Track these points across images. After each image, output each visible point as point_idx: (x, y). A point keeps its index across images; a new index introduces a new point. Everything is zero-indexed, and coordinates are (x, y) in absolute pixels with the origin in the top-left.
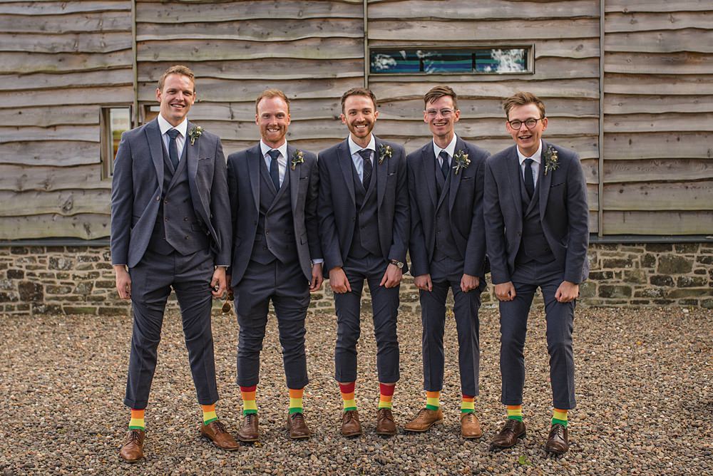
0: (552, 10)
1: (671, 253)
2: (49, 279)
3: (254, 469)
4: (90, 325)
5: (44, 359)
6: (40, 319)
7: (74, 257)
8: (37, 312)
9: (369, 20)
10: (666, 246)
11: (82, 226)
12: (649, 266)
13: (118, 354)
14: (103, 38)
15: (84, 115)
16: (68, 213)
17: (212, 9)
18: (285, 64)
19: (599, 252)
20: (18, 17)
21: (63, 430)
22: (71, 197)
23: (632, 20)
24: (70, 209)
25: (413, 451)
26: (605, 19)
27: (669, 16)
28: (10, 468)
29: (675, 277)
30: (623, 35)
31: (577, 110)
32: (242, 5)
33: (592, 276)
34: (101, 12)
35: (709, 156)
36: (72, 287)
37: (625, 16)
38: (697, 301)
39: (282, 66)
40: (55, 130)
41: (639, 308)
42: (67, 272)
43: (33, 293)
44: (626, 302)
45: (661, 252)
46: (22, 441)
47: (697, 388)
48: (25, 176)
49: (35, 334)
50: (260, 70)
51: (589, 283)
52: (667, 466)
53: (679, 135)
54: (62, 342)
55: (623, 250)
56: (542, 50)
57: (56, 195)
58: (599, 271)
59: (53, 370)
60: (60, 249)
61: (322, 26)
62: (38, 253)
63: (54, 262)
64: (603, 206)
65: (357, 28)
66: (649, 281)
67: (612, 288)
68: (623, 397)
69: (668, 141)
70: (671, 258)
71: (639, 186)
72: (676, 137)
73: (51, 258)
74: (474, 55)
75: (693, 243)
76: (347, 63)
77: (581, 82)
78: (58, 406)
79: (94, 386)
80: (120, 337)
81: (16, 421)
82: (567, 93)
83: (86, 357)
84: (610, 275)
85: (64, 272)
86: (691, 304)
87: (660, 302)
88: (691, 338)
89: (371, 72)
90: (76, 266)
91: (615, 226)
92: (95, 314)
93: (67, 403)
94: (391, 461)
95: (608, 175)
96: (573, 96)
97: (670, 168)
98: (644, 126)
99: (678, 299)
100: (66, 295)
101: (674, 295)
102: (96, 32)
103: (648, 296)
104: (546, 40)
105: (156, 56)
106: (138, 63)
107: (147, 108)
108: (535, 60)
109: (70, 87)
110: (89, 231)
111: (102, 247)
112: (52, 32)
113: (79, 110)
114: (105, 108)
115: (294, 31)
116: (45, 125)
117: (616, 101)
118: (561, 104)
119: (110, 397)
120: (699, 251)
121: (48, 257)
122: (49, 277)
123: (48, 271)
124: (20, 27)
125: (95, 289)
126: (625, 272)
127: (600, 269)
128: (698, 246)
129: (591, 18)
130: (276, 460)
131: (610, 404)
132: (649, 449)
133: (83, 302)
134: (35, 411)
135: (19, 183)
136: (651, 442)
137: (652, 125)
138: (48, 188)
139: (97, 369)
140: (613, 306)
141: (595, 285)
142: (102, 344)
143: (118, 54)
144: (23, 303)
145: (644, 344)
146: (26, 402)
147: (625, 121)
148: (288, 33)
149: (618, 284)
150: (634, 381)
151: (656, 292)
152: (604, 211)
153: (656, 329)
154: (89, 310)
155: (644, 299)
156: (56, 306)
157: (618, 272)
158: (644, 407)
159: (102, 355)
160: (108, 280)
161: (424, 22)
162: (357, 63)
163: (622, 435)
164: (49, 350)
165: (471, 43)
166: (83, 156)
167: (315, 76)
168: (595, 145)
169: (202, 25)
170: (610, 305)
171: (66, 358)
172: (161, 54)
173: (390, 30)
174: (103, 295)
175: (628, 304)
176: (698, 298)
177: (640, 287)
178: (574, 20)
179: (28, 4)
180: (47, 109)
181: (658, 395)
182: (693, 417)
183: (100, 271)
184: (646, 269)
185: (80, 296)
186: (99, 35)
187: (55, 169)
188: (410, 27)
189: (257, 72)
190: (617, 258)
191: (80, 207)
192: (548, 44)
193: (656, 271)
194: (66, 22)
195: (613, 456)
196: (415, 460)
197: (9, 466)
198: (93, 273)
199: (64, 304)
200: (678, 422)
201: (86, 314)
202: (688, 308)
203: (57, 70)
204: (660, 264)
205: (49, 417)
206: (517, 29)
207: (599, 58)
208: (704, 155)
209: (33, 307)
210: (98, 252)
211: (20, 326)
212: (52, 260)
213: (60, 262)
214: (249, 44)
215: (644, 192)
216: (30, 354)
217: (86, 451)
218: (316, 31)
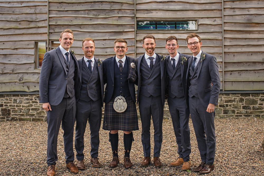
0: (205, 7)
1: (250, 97)
2: (13, 107)
3: (91, 174)
4: (29, 125)
5: (12, 137)
6: (9, 123)
7: (23, 99)
8: (8, 120)
9: (136, 10)
10: (248, 94)
11: (26, 87)
12: (242, 102)
13: (40, 135)
14: (36, 16)
15: (28, 45)
16: (21, 82)
17: (77, 5)
18: (105, 26)
19: (223, 97)
20: (4, 8)
21: (21, 162)
22: (23, 76)
23: (234, 11)
24: (22, 80)
25: (149, 168)
26: (224, 10)
27: (247, 9)
28: (2, 175)
29: (251, 106)
30: (230, 16)
31: (214, 44)
32: (89, 4)
33: (220, 106)
34: (36, 6)
35: (263, 61)
36: (22, 110)
37: (231, 9)
38: (260, 115)
39: (104, 27)
40: (17, 50)
41: (238, 118)
42: (20, 104)
43: (6, 112)
44: (233, 116)
45: (246, 97)
46: (6, 166)
47: (254, 146)
48: (5, 67)
49: (8, 128)
50: (95, 28)
51: (219, 109)
52: (239, 172)
53: (252, 53)
54: (18, 131)
55: (232, 96)
56: (201, 22)
57: (17, 75)
58: (223, 104)
59: (15, 141)
60: (18, 95)
61: (119, 12)
62: (9, 97)
63: (15, 100)
64: (224, 80)
65: (132, 13)
66: (242, 108)
67: (228, 110)
68: (227, 149)
69: (248, 55)
70: (250, 99)
71: (238, 72)
72: (251, 54)
73: (14, 99)
74: (176, 23)
75: (258, 93)
76: (128, 26)
77: (215, 33)
78: (18, 154)
79: (32, 147)
80: (41, 129)
81: (3, 159)
82: (210, 37)
83: (28, 136)
84: (227, 105)
85: (19, 104)
86: (258, 116)
87: (246, 116)
88: (256, 129)
89: (137, 29)
90: (24, 102)
91: (229, 87)
92: (30, 121)
93: (21, 153)
94: (141, 171)
95: (226, 68)
96: (212, 39)
97: (249, 65)
98: (239, 50)
99: (253, 115)
100: (19, 113)
101: (251, 113)
102: (33, 14)
103: (241, 114)
104: (202, 18)
105: (56, 23)
106: (49, 25)
107: (52, 42)
108: (198, 25)
109: (23, 34)
110: (29, 89)
111: (34, 95)
112: (17, 13)
113: (27, 43)
114: (36, 42)
115: (108, 14)
116: (13, 48)
117: (228, 40)
118: (208, 41)
119: (38, 151)
120: (260, 96)
121: (13, 99)
122: (13, 106)
123: (13, 104)
124: (5, 11)
125: (31, 111)
126: (233, 104)
127: (223, 103)
128: (260, 95)
129: (219, 10)
130: (99, 171)
131: (222, 152)
132: (234, 167)
133: (26, 116)
134: (10, 155)
135: (2, 70)
136: (235, 165)
137: (242, 49)
138: (14, 72)
139: (32, 141)
140: (229, 117)
141: (222, 109)
142: (34, 132)
143: (42, 22)
144: (3, 116)
145: (238, 131)
146: (6, 153)
147: (232, 48)
148: (106, 15)
149: (230, 109)
150: (232, 144)
151: (244, 112)
152: (225, 81)
153: (243, 126)
154: (28, 119)
155: (240, 115)
156: (15, 118)
157: (230, 104)
158: (234, 153)
159: (34, 136)
160: (36, 107)
161: (157, 11)
162: (132, 26)
163: (225, 162)
164: (13, 134)
165: (174, 19)
166: (27, 60)
167: (116, 31)
168: (221, 57)
169: (74, 11)
170: (227, 117)
171: (20, 137)
172: (58, 22)
173: (144, 14)
174: (34, 113)
175: (234, 117)
176: (260, 114)
177: (238, 110)
178: (212, 11)
179: (8, 3)
180: (14, 42)
181: (240, 149)
182: (251, 156)
183: (33, 104)
184: (241, 103)
185: (25, 114)
186: (35, 15)
187: (17, 65)
188: (152, 13)
189: (95, 29)
190: (230, 99)
191: (26, 80)
192: (203, 19)
193: (244, 104)
194: (22, 10)
195: (220, 169)
196: (149, 171)
197: (1, 174)
198: (30, 105)
199: (19, 117)
200: (246, 158)
201: (27, 121)
202: (256, 118)
203: (18, 27)
204: (246, 101)
205: (15, 157)
206: (191, 14)
207: (222, 25)
208: (261, 61)
209: (6, 118)
210: (33, 97)
211: (2, 125)
212: (14, 100)
213: (17, 100)
214: (91, 19)
215: (239, 74)
216: (6, 136)
217: (30, 169)
218: (117, 14)
